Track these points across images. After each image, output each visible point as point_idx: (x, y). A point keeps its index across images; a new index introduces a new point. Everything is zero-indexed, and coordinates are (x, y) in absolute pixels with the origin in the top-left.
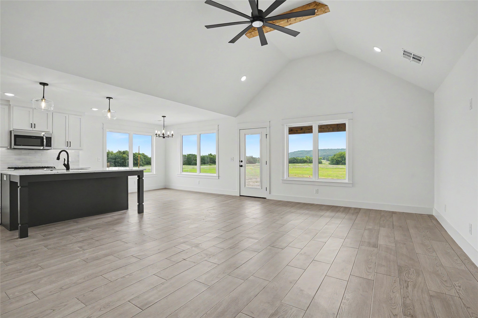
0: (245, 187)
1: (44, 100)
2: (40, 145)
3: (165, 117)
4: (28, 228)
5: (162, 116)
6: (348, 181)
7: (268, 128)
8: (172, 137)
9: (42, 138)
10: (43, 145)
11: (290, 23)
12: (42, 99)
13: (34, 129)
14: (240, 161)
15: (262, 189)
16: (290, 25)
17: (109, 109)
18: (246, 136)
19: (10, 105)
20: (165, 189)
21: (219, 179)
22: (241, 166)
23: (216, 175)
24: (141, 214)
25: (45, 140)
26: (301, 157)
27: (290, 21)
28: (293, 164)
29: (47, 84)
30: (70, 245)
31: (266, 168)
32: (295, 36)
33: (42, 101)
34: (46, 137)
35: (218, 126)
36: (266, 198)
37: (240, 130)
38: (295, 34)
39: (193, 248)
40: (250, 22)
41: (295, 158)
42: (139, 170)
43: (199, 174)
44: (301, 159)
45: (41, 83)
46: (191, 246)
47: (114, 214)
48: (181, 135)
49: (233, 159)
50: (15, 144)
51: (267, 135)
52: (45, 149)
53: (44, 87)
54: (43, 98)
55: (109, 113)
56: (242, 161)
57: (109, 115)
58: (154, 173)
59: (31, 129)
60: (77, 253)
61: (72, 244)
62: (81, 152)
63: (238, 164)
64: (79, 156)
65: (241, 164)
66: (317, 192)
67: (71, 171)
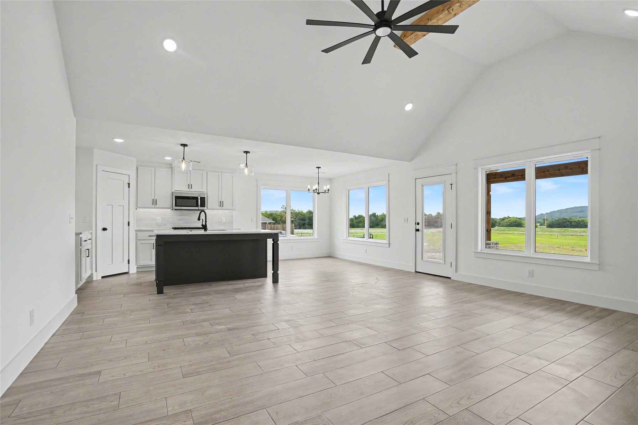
0: (423, 260)
1: (184, 161)
2: (196, 205)
3: (320, 168)
4: (164, 287)
5: (317, 167)
6: (590, 260)
7: (454, 175)
8: (328, 192)
9: (197, 198)
10: (197, 206)
11: (454, 13)
12: (182, 161)
13: (191, 190)
14: (416, 223)
15: (445, 264)
16: (454, 16)
17: (246, 165)
18: (424, 187)
19: (172, 168)
20: (330, 257)
21: (389, 247)
22: (418, 230)
23: (386, 242)
24: (275, 284)
25: (199, 201)
26: (580, 218)
27: (453, 10)
28: (563, 229)
29: (186, 145)
30: (186, 306)
31: (451, 233)
32: (453, 33)
33: (183, 162)
34: (201, 198)
35: (389, 175)
36: (451, 278)
37: (416, 179)
38: (452, 29)
39: (291, 329)
40: (374, 31)
41: (566, 219)
42: (273, 233)
43: (367, 239)
44: (579, 221)
45: (182, 145)
46: (290, 326)
47: (248, 281)
48: (346, 189)
49: (407, 220)
50: (176, 206)
51: (452, 185)
52: (199, 209)
53: (184, 148)
54: (184, 159)
55: (247, 168)
56: (418, 224)
57: (246, 171)
58: (316, 238)
59: (188, 190)
60: (185, 314)
61: (187, 306)
62: (234, 212)
63: (413, 227)
64: (233, 216)
65: (418, 227)
66: (531, 274)
67: (208, 232)
